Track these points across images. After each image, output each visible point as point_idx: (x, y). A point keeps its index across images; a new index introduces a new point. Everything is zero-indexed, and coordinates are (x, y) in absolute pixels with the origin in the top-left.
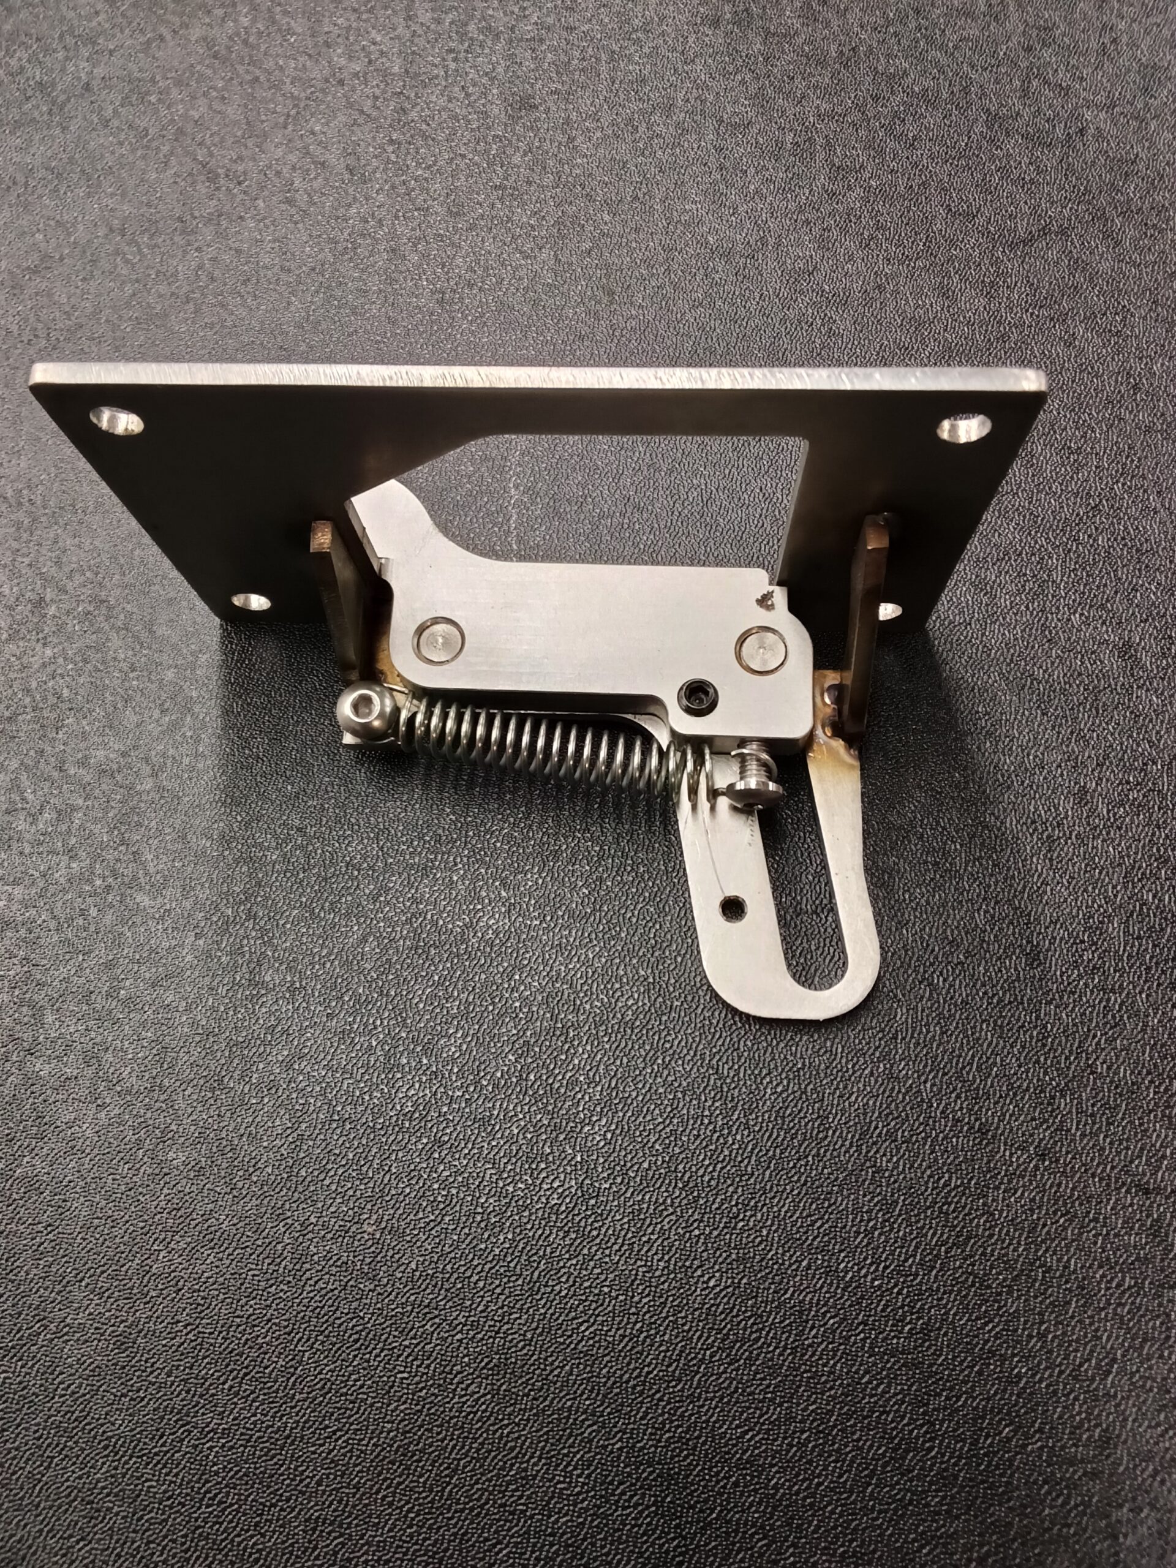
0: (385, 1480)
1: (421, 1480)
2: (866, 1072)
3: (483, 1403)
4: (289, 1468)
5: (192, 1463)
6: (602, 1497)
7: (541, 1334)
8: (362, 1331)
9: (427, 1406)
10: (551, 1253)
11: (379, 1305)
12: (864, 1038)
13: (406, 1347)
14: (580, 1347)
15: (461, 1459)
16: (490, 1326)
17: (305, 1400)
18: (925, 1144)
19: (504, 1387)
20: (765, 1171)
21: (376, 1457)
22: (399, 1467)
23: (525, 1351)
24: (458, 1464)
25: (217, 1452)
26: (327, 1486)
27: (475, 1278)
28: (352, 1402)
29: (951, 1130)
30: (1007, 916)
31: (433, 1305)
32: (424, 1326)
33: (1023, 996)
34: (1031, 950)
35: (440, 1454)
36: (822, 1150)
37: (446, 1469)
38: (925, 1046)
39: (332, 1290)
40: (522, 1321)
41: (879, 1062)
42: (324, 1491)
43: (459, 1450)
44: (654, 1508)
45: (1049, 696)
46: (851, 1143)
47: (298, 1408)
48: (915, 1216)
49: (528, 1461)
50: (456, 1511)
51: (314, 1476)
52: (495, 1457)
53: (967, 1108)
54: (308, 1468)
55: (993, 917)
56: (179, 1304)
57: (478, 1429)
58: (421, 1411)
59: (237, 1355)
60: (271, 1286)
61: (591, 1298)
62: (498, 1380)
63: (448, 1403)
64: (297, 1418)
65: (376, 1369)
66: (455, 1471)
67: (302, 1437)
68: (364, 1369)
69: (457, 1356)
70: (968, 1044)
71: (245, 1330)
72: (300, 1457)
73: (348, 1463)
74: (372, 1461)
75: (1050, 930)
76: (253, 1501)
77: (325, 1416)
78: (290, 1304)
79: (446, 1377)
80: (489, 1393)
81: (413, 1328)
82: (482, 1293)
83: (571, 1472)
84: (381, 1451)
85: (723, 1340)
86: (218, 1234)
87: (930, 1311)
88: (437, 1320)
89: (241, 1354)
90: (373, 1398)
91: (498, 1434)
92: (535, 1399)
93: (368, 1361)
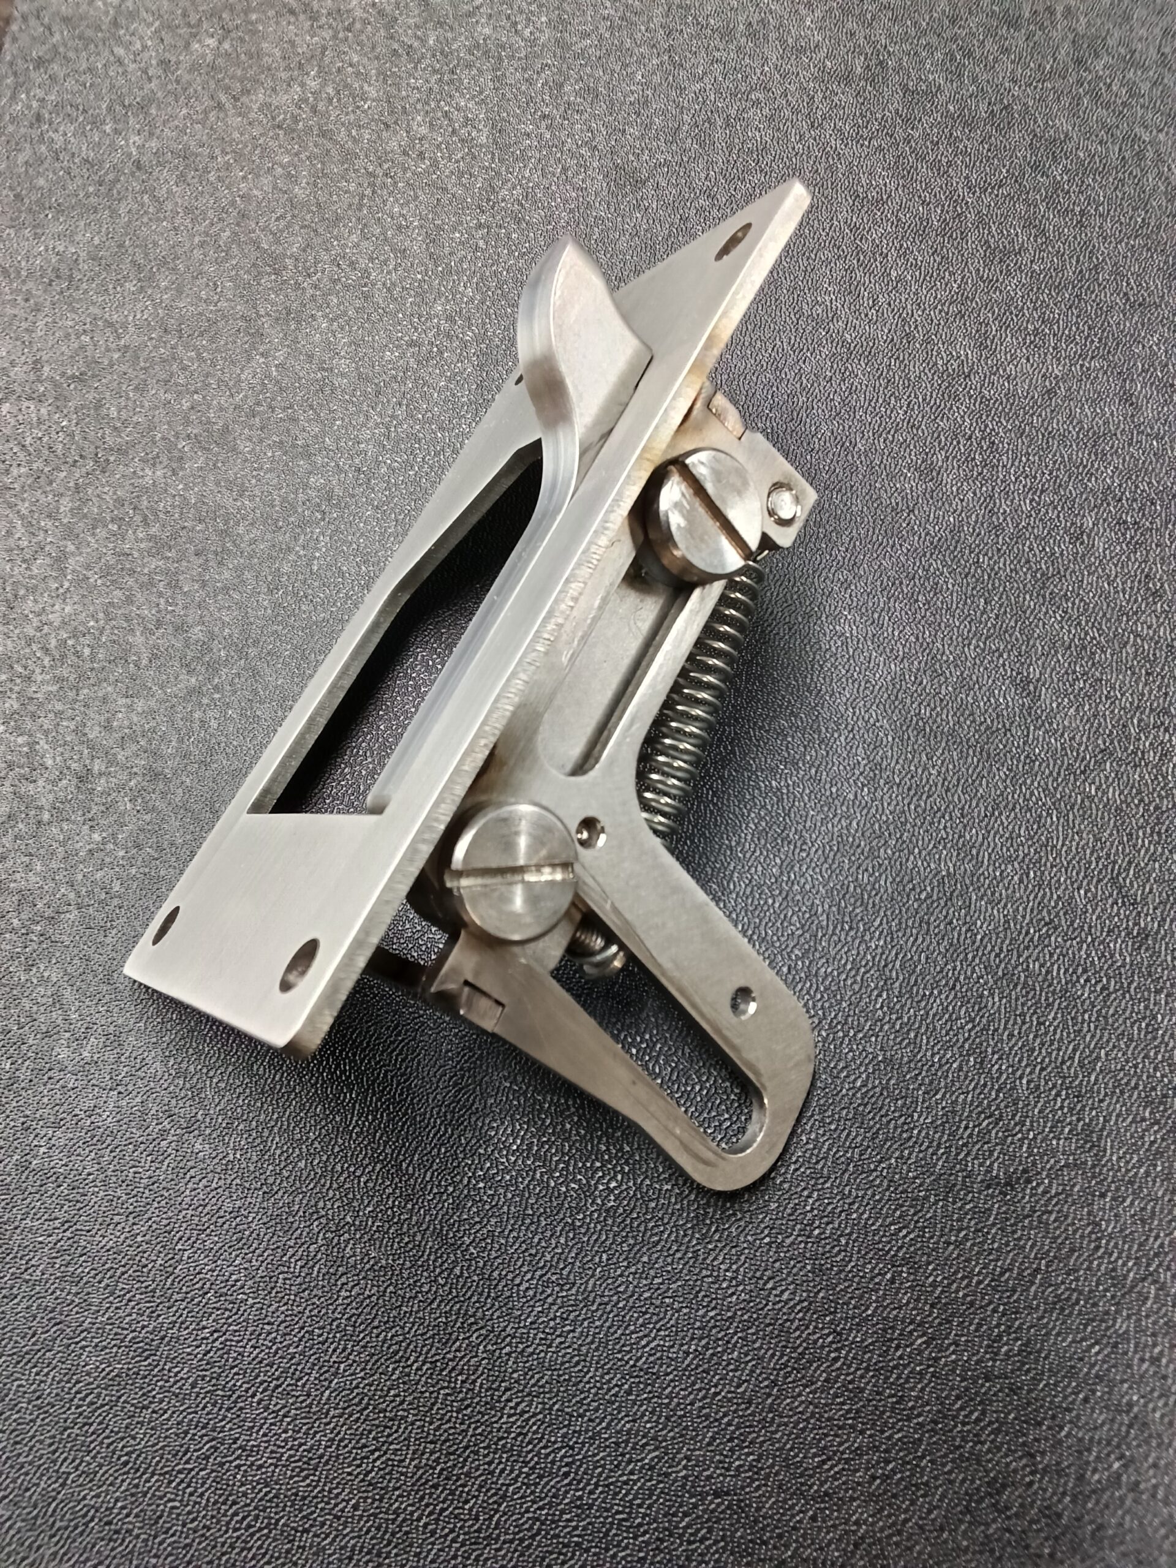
0: (427, 1505)
1: (467, 1507)
2: (955, 1065)
3: (534, 1424)
4: (323, 1490)
5: (218, 1483)
7: (597, 1349)
8: (402, 1342)
9: (473, 1426)
10: (608, 1260)
11: (421, 1314)
12: (951, 1029)
13: (450, 1360)
15: (509, 1485)
16: (541, 1339)
18: (1021, 1146)
19: (557, 1406)
20: (843, 1174)
21: (417, 1480)
22: (442, 1492)
24: (507, 1490)
25: (246, 1471)
26: (364, 1511)
27: (525, 1285)
28: (391, 1419)
29: (1050, 1132)
30: (1111, 895)
31: (479, 1314)
32: (468, 1338)
33: (1129, 984)
34: (1138, 933)
35: (487, 1479)
36: (907, 1152)
37: (495, 1494)
38: (1020, 1038)
39: (369, 1297)
40: (576, 1335)
41: (969, 1055)
43: (508, 1475)
44: (722, 1544)
45: (1154, 654)
46: (939, 1144)
48: (1011, 1225)
49: (583, 1489)
50: (504, 1542)
51: (350, 1499)
52: (547, 1483)
53: (1069, 1108)
54: (343, 1491)
55: (1095, 896)
56: (205, 1309)
57: (529, 1452)
58: (466, 1431)
59: (267, 1365)
60: (304, 1291)
61: (651, 1311)
62: (550, 1399)
63: (496, 1422)
64: (332, 1436)
65: (417, 1384)
66: (504, 1497)
67: (337, 1457)
68: (404, 1383)
69: (505, 1371)
70: (1068, 1036)
71: (275, 1338)
72: (335, 1478)
73: (388, 1486)
74: (413, 1485)
75: (1158, 912)
76: (283, 1525)
77: (362, 1434)
78: (324, 1311)
79: (493, 1395)
80: (540, 1413)
81: (457, 1339)
82: (531, 1303)
85: (797, 1360)
86: (247, 1233)
87: (1029, 1331)
88: (483, 1332)
89: (271, 1365)
90: (414, 1415)
91: (550, 1458)
92: (590, 1420)
93: (408, 1375)
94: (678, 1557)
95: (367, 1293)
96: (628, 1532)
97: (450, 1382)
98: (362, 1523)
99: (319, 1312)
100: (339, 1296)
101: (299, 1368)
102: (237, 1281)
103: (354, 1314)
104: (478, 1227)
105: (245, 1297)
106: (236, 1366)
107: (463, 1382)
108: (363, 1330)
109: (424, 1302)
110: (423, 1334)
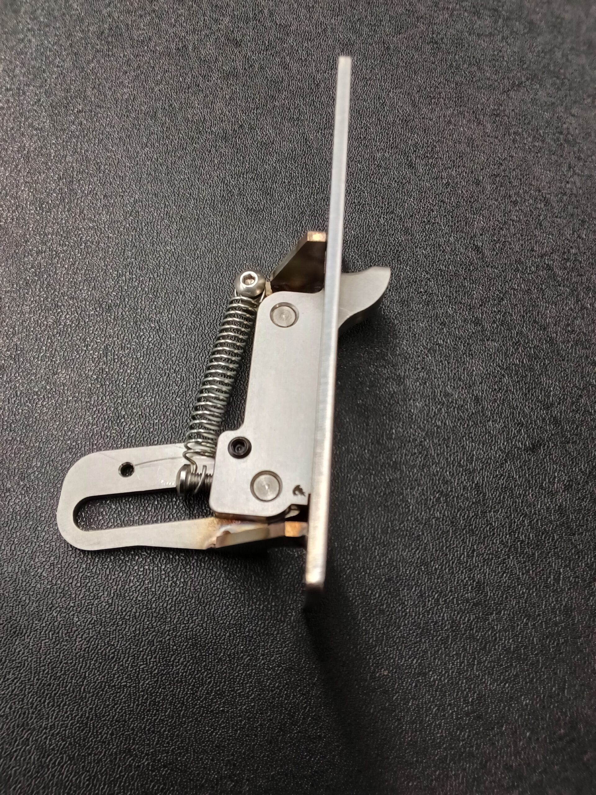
6: (261, 689)
14: (232, 622)
17: (92, 696)
23: (204, 633)
42: (116, 738)
47: (90, 701)
83: (242, 683)
84: (142, 707)
94: (269, 699)
95: (91, 635)
96: (244, 697)
97: (143, 662)
98: (117, 740)
99: (68, 652)
100: (76, 642)
101: (65, 681)
102: (19, 651)
103: (87, 647)
104: (139, 587)
105: (26, 658)
106: (31, 691)
107: (150, 659)
108: (94, 653)
109: (121, 630)
110: (124, 645)
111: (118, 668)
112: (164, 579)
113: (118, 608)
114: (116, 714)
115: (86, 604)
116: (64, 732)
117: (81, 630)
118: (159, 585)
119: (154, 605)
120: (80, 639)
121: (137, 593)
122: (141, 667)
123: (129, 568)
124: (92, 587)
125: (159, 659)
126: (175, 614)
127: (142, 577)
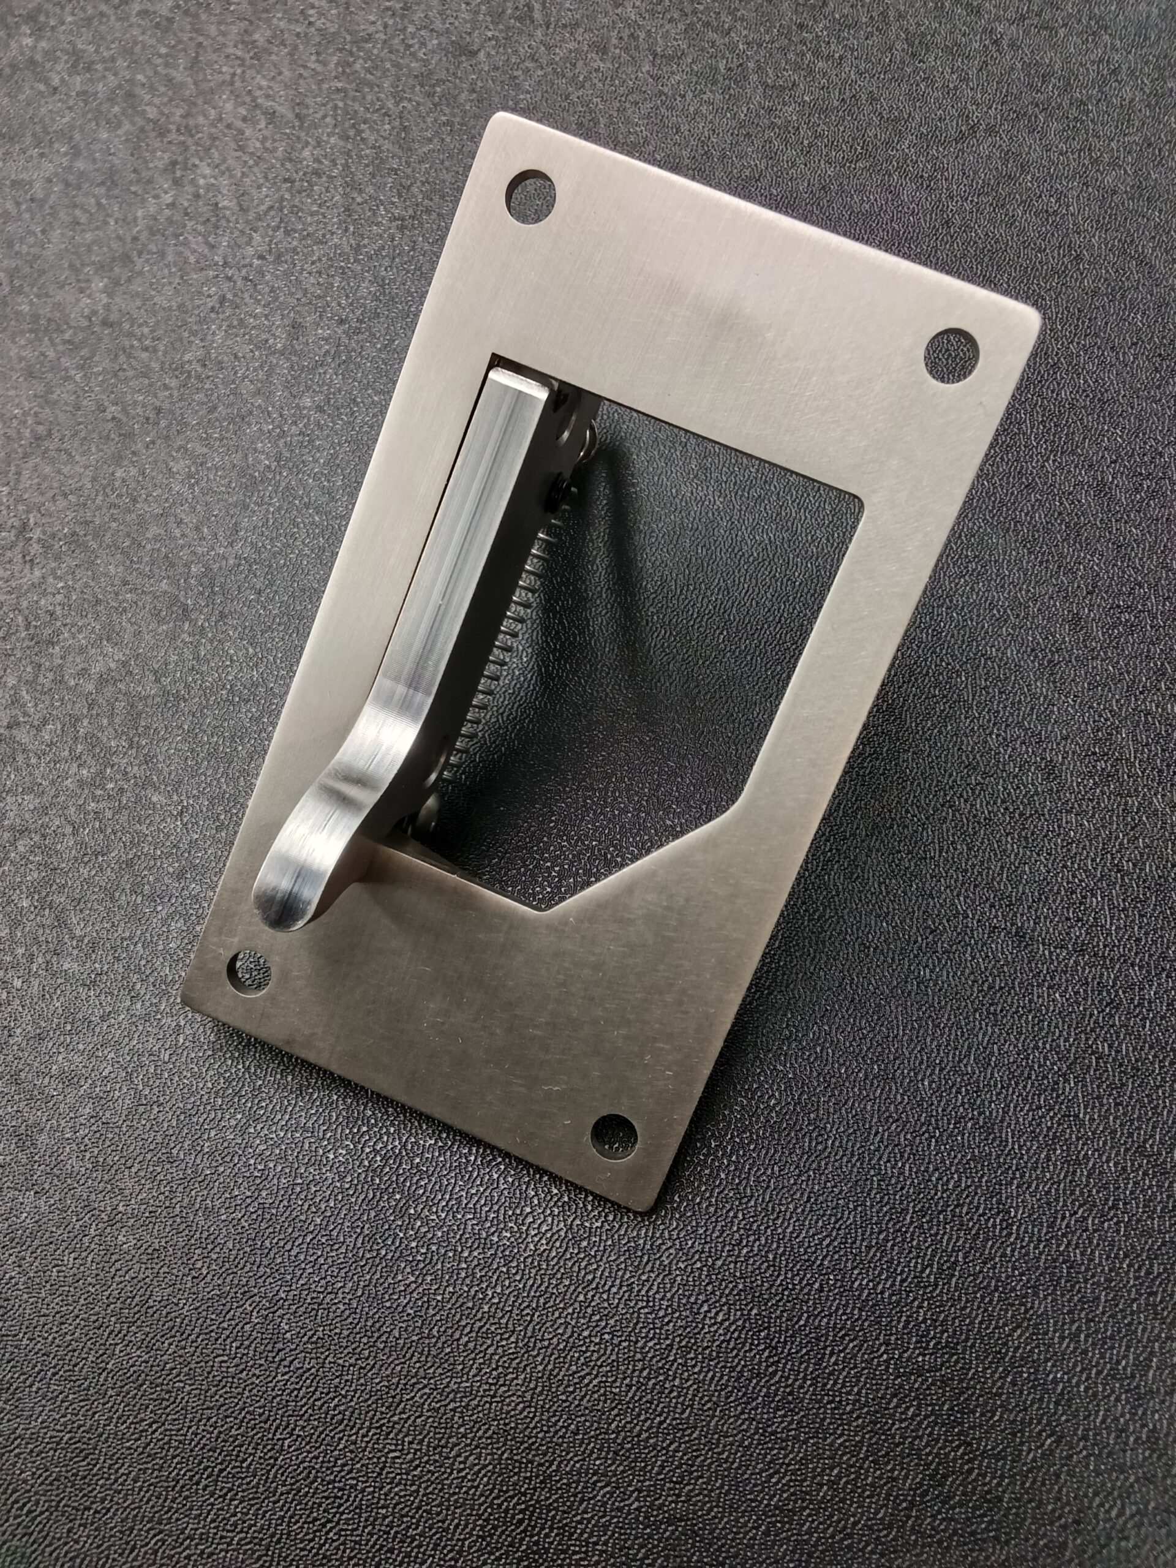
3: (485, 1475)
8: (345, 1411)
9: (423, 1485)
10: (545, 1303)
13: (395, 1423)
15: (466, 1539)
16: (485, 1390)
19: (506, 1455)
21: (373, 1547)
24: (463, 1546)
27: (464, 1340)
28: (340, 1489)
31: (421, 1373)
32: (412, 1399)
35: (442, 1536)
37: (450, 1551)
39: (309, 1370)
40: (520, 1382)
43: (463, 1530)
46: (853, 1151)
48: (928, 1222)
49: (539, 1534)
52: (502, 1533)
56: (141, 1402)
57: (481, 1505)
58: (417, 1491)
59: (210, 1450)
60: (241, 1372)
61: (591, 1348)
62: (498, 1449)
63: (447, 1479)
64: (282, 1513)
65: (364, 1451)
66: (460, 1552)
67: (289, 1534)
68: (351, 1452)
69: (452, 1427)
71: (216, 1422)
74: (368, 1552)
77: (312, 1508)
78: (263, 1390)
79: (441, 1452)
80: (490, 1464)
81: (401, 1401)
82: (473, 1355)
85: (738, 1379)
86: (179, 1320)
88: (426, 1390)
89: (214, 1449)
90: (363, 1482)
91: (503, 1507)
92: (539, 1465)
93: (355, 1443)
95: (306, 1366)
97: (397, 1444)
99: (259, 1391)
100: (277, 1373)
101: (243, 1449)
102: (172, 1369)
103: (294, 1389)
104: (413, 1286)
105: (182, 1385)
106: (178, 1455)
107: (410, 1443)
108: (306, 1404)
109: (364, 1368)
110: (366, 1401)
111: (345, 1447)
112: (464, 1279)
113: (366, 1321)
114: (325, 1542)
115: (309, 1301)
116: (223, 1554)
117: (291, 1350)
118: (451, 1289)
119: (435, 1332)
120: (287, 1369)
121: (408, 1297)
122: (391, 1455)
123: (401, 1243)
124: (326, 1266)
125: (428, 1446)
126: (474, 1359)
127: (422, 1265)
